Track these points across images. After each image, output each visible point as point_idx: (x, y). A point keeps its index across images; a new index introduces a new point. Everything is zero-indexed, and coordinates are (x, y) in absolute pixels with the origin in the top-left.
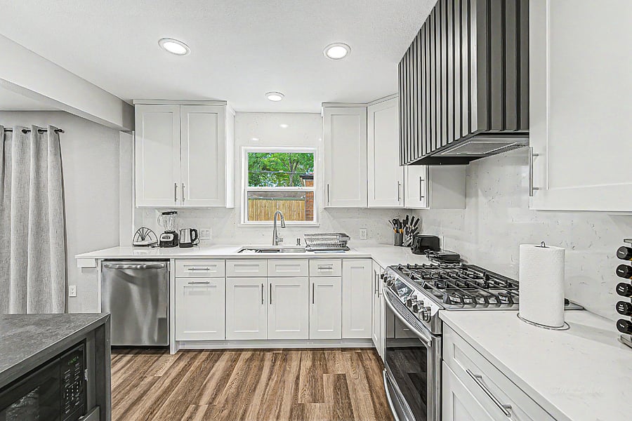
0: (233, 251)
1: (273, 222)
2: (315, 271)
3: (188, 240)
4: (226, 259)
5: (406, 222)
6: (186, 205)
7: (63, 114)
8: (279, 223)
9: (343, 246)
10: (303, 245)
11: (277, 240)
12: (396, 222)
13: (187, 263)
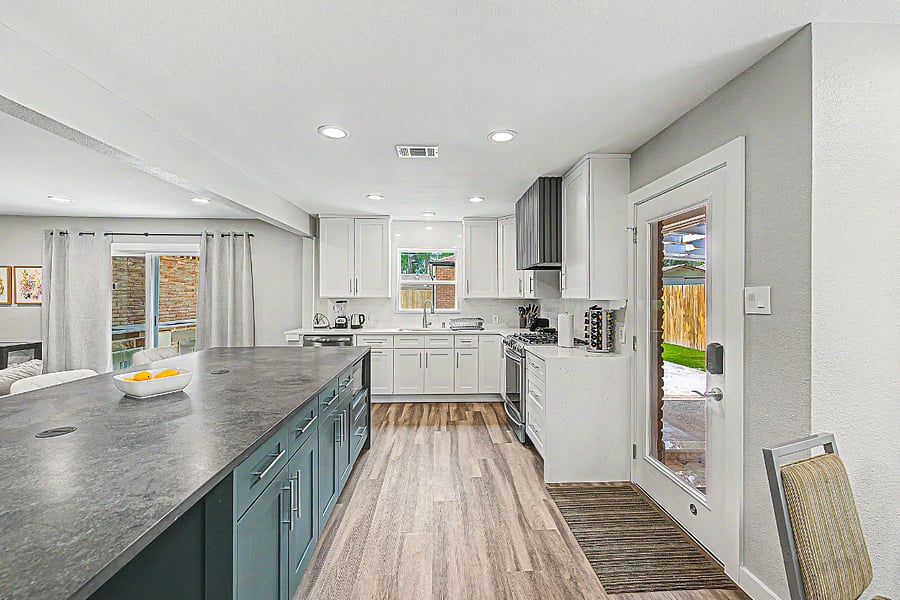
0: (396, 331)
1: (423, 310)
2: (459, 344)
3: (358, 323)
4: (394, 335)
5: (529, 309)
6: (358, 295)
7: (259, 222)
8: (428, 310)
9: (480, 326)
10: (448, 326)
11: (425, 324)
12: (521, 309)
13: (364, 337)
